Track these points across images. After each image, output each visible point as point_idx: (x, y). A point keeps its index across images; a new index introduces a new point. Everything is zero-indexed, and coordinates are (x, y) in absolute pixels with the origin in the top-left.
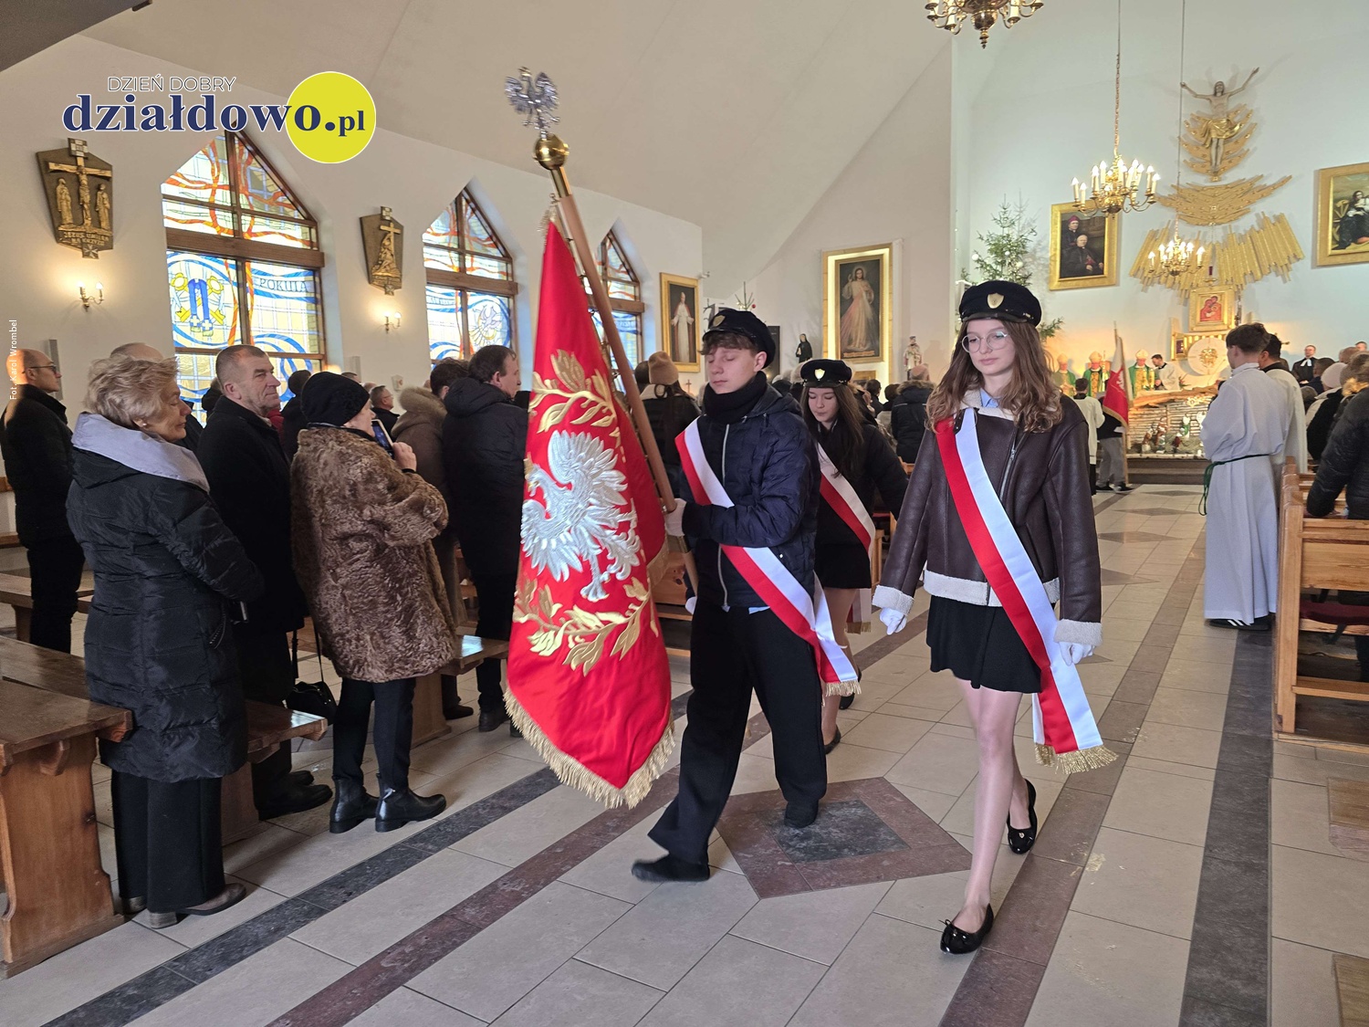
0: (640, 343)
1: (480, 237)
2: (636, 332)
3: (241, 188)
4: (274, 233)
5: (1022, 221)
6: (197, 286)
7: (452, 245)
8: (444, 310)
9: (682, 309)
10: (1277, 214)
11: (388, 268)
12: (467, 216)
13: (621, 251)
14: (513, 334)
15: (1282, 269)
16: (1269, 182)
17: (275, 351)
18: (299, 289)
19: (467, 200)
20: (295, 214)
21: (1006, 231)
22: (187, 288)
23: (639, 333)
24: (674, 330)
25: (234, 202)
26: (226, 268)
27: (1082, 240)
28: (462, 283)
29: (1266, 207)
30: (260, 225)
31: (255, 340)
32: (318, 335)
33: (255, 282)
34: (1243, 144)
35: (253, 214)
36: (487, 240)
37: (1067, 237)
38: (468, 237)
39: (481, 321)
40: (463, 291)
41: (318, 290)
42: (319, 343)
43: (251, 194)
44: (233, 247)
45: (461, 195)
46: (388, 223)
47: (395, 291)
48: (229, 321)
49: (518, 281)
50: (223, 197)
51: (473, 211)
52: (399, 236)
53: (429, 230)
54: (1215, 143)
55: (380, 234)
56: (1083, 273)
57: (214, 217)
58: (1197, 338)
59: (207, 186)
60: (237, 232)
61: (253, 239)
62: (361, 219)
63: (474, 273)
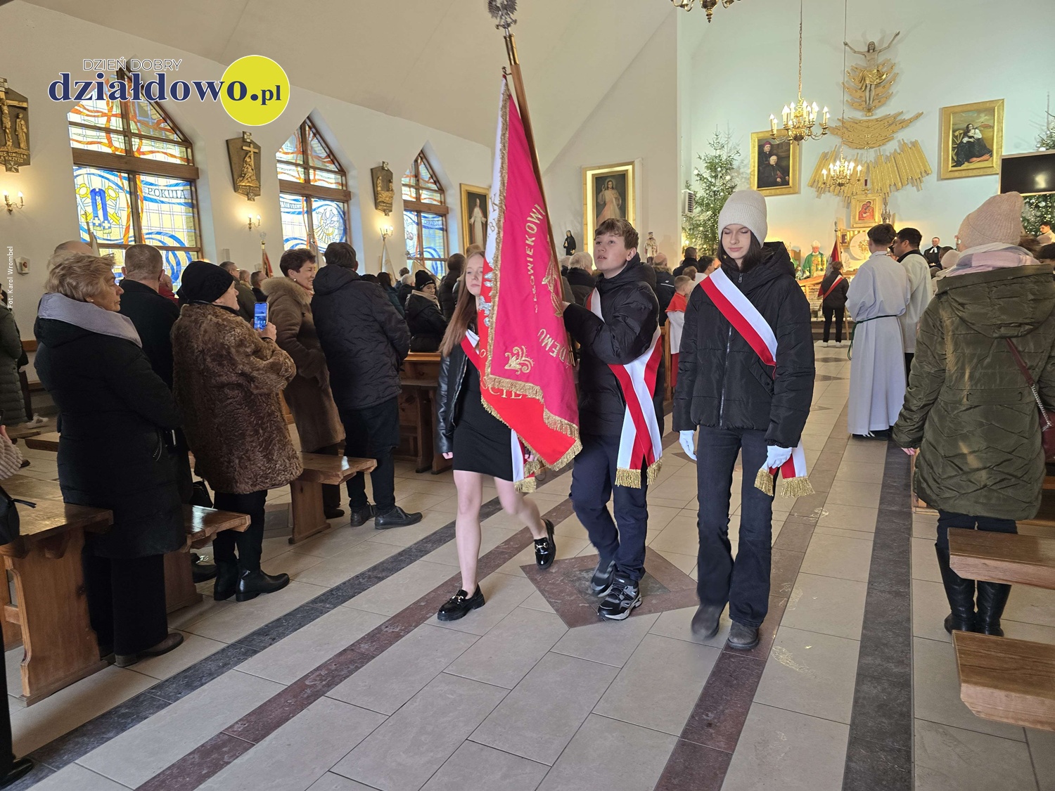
0: (445, 238)
1: (320, 155)
2: (442, 229)
3: (130, 116)
4: (158, 152)
5: (730, 145)
6: (97, 194)
7: (298, 162)
8: (293, 213)
9: (477, 211)
10: (914, 140)
11: (250, 180)
12: (310, 139)
13: (430, 167)
14: (348, 230)
15: (916, 181)
16: (907, 117)
17: (161, 245)
18: (179, 196)
19: (309, 126)
20: (174, 137)
21: (718, 152)
22: (90, 196)
23: (445, 230)
24: (471, 228)
25: (126, 127)
26: (120, 180)
27: (773, 160)
28: (307, 191)
29: (906, 135)
30: (147, 146)
31: (146, 236)
32: (195, 233)
33: (144, 190)
34: (889, 88)
35: (141, 137)
36: (326, 158)
37: (763, 157)
38: (311, 155)
39: (322, 221)
40: (308, 198)
41: (194, 197)
42: (196, 238)
43: (139, 121)
44: (126, 163)
45: (305, 122)
46: (249, 144)
47: (256, 198)
48: (124, 222)
49: (351, 189)
50: (116, 123)
51: (315, 135)
52: (257, 155)
53: (280, 150)
54: (868, 87)
55: (243, 154)
56: (775, 184)
57: (110, 140)
58: (856, 233)
59: (104, 115)
60: (129, 151)
61: (142, 156)
62: (227, 141)
63: (316, 184)
